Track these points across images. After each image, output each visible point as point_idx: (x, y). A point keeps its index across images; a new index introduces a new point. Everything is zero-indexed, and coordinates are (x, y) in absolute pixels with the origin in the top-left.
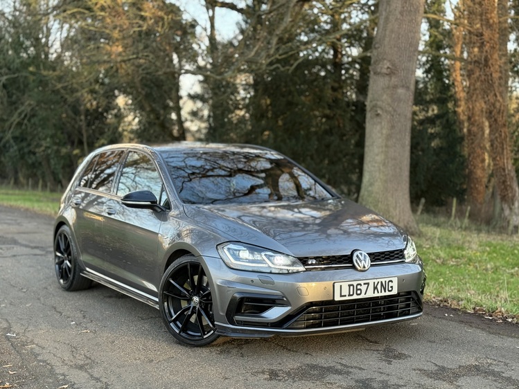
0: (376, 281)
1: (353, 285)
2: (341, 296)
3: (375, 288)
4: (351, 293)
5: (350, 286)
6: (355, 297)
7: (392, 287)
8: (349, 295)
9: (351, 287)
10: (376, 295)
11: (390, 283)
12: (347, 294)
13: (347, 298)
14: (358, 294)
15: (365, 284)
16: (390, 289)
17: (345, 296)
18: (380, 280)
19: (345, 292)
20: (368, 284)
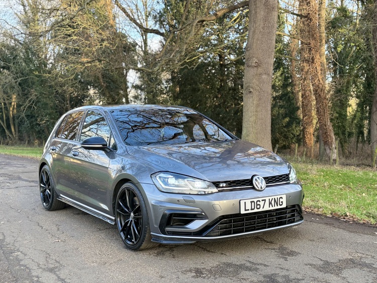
0: (271, 198)
1: (254, 202)
2: (246, 210)
3: (270, 203)
4: (253, 208)
5: (251, 202)
6: (256, 210)
7: (282, 202)
8: (252, 209)
9: (253, 203)
10: (271, 208)
11: (281, 199)
12: (250, 208)
13: (250, 211)
14: (257, 209)
15: (262, 200)
16: (281, 204)
17: (248, 210)
18: (273, 197)
19: (248, 207)
20: (265, 200)
